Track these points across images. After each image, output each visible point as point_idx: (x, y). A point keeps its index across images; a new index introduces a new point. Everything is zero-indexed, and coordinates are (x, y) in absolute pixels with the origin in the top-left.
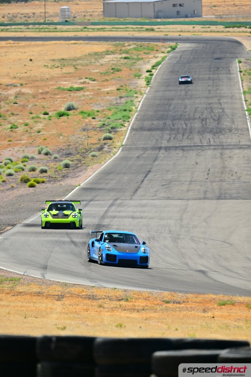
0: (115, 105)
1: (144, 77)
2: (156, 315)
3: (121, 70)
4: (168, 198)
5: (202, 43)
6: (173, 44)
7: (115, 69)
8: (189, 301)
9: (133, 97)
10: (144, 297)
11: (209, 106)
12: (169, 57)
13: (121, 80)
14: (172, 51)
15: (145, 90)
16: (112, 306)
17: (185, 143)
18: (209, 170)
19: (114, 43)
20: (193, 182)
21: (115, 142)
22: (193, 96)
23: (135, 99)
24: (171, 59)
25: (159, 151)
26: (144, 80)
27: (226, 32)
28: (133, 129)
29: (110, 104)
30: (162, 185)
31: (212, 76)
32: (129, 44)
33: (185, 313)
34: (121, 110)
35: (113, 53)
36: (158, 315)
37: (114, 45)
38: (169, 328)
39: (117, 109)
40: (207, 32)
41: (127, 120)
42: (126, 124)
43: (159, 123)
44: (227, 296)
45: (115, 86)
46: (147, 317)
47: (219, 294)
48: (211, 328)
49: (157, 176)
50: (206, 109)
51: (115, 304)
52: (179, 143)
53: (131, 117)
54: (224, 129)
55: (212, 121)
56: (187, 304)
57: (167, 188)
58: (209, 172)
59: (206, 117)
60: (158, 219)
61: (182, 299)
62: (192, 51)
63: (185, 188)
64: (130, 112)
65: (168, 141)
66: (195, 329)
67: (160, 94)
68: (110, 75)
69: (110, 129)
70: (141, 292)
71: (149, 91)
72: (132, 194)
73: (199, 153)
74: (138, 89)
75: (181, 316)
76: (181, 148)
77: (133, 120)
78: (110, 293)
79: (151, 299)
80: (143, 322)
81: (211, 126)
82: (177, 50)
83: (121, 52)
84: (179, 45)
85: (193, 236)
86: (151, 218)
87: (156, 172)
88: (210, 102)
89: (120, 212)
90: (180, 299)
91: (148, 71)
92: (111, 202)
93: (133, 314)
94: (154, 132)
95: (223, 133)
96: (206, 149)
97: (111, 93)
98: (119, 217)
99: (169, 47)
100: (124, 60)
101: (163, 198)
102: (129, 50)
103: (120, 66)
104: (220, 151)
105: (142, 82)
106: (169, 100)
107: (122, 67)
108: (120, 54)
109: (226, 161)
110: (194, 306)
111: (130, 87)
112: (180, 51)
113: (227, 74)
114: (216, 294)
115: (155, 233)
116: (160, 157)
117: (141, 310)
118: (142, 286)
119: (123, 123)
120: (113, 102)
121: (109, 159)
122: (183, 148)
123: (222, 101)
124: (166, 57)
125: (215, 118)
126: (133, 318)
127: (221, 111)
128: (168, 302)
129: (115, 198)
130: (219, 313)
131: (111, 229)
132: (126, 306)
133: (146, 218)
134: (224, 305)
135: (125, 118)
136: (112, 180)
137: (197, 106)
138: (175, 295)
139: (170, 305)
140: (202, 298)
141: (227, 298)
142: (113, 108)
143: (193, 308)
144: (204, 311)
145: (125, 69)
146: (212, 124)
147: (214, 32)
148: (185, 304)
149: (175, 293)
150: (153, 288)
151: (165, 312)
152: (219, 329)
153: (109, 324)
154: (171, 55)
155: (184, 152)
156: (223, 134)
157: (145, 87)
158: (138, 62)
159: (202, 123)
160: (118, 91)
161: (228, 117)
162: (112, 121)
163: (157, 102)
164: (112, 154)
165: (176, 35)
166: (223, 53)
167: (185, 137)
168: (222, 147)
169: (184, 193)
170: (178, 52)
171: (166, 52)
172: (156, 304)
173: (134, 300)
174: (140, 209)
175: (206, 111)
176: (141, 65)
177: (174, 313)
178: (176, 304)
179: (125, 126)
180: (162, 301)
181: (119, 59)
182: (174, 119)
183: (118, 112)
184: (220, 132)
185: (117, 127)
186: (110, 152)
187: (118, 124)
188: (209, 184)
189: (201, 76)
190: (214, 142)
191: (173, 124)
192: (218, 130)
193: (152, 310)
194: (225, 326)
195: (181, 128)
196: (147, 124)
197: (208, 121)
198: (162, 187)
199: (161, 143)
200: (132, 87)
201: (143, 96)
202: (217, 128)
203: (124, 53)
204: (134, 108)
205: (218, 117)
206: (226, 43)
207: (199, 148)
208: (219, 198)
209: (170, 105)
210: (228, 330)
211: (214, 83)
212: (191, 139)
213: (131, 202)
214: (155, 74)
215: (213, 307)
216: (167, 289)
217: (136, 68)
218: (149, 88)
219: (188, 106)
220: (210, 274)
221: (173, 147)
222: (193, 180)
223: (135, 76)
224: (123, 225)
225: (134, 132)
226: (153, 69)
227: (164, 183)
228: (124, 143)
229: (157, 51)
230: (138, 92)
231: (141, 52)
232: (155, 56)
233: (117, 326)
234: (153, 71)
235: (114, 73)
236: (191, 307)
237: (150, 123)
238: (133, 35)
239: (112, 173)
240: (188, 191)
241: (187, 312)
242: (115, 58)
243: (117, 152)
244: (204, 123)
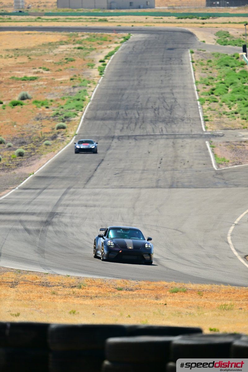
0: (68, 95)
1: (97, 67)
2: (108, 302)
3: (74, 60)
4: (121, 187)
5: (154, 33)
6: (126, 34)
7: (69, 59)
8: (141, 288)
9: (86, 86)
10: (97, 284)
11: (161, 96)
12: (123, 47)
13: (74, 70)
14: (125, 41)
15: (98, 80)
16: (65, 293)
17: (138, 132)
18: (162, 159)
19: (68, 33)
20: (145, 171)
21: (69, 131)
22: (146, 86)
23: (88, 88)
24: (124, 49)
25: (112, 140)
26: (97, 69)
27: (178, 23)
28: (87, 118)
29: (63, 93)
30: (115, 174)
31: (164, 66)
32: (83, 35)
33: (137, 300)
34: (74, 100)
35: (66, 43)
36: (110, 302)
37: (68, 35)
38: (121, 315)
39: (71, 98)
40: (159, 23)
41: (80, 110)
42: (80, 114)
43: (112, 113)
44: (180, 283)
45: (68, 76)
46: (100, 304)
47: (172, 281)
48: (163, 315)
49: (110, 165)
50: (159, 98)
51: (68, 290)
52: (131, 132)
53: (85, 107)
54: (176, 118)
55: (164, 110)
56: (140, 291)
57: (120, 176)
58: (162, 161)
59: (159, 106)
60: (111, 207)
61: (135, 286)
62: (145, 41)
63: (137, 176)
64: (84, 102)
65: (121, 130)
66: (147, 316)
67: (113, 84)
68: (64, 65)
69: (64, 118)
70: (94, 279)
71: (102, 81)
72: (85, 182)
73: (152, 142)
74: (91, 79)
75: (134, 303)
76: (133, 137)
77: (86, 110)
78: (63, 280)
79: (103, 286)
80: (96, 308)
81: (164, 116)
82: (130, 40)
83: (75, 42)
84: (132, 35)
85: (146, 225)
86: (103, 207)
87: (108, 160)
88: (163, 91)
89: (73, 200)
90: (133, 287)
91: (101, 61)
92: (64, 190)
93: (86, 301)
94: (107, 122)
95: (176, 122)
96: (158, 138)
97: (64, 83)
98: (73, 205)
99: (122, 38)
100: (77, 50)
101: (116, 187)
102: (83, 41)
103: (73, 56)
104: (172, 140)
105: (95, 72)
106: (122, 89)
107: (75, 58)
108: (74, 44)
109: (178, 150)
110: (146, 293)
111: (83, 77)
112: (134, 41)
113: (179, 64)
114: (169, 281)
115: (108, 221)
116: (113, 146)
117: (94, 297)
118: (95, 273)
119: (76, 112)
120: (66, 92)
121: (63, 148)
122: (135, 138)
123: (174, 91)
124: (119, 47)
125: (168, 108)
126: (86, 305)
127: (173, 101)
128: (120, 290)
129: (68, 186)
130: (171, 300)
131: (64, 217)
132: (79, 293)
133: (99, 206)
134: (176, 292)
135: (78, 108)
136: (65, 168)
137: (149, 96)
138: (128, 283)
139: (122, 292)
140: (154, 285)
141: (179, 285)
142: (66, 98)
143: (146, 295)
144: (157, 298)
145: (79, 59)
146: (164, 114)
147: (167, 22)
148: (138, 292)
149: (127, 280)
150: (106, 275)
151: (117, 300)
152: (171, 316)
153: (62, 311)
154: (124, 45)
155: (137, 141)
156: (175, 124)
157: (98, 77)
158: (91, 53)
159: (154, 112)
160: (72, 81)
161: (180, 107)
162: (66, 110)
163: (110, 92)
164: (65, 143)
165: (129, 26)
166: (175, 44)
167: (138, 126)
168: (175, 136)
169: (136, 181)
170: (131, 43)
171: (119, 42)
172: (108, 292)
173: (87, 287)
174: (93, 197)
175: (158, 102)
176: (94, 55)
177: (126, 300)
178: (128, 291)
179: (78, 116)
180: (115, 288)
181: (72, 49)
182: (127, 108)
183: (71, 102)
184: (173, 121)
185: (70, 116)
186: (63, 140)
187: (72, 113)
188: (161, 173)
189: (153, 66)
190: (167, 131)
191: (126, 114)
192: (171, 119)
193: (105, 297)
194: (177, 312)
195: (134, 117)
196: (100, 113)
197: (160, 110)
198: (115, 176)
199: (114, 132)
200: (85, 77)
201: (96, 86)
202: (170, 118)
203: (77, 43)
204: (87, 97)
205: (170, 107)
206: (178, 33)
207: (152, 137)
208: (171, 187)
209: (123, 95)
210: (180, 317)
211: (166, 73)
212: (143, 128)
213: (84, 190)
214: (108, 64)
215: (165, 294)
216: (119, 277)
217: (89, 59)
218: (102, 78)
219: (141, 96)
220: (162, 262)
221: (125, 136)
222: (145, 169)
223: (89, 66)
224: (77, 213)
225: (87, 122)
226: (106, 59)
227: (117, 172)
228: (77, 132)
229: (110, 41)
230: (91, 81)
231: (95, 43)
232: (108, 47)
233: (70, 313)
234: (106, 61)
235: (68, 63)
236: (144, 294)
237: (103, 112)
238: (86, 26)
239: (65, 161)
240: (141, 179)
241: (139, 299)
242: (68, 48)
243: (70, 141)
244: (156, 112)
